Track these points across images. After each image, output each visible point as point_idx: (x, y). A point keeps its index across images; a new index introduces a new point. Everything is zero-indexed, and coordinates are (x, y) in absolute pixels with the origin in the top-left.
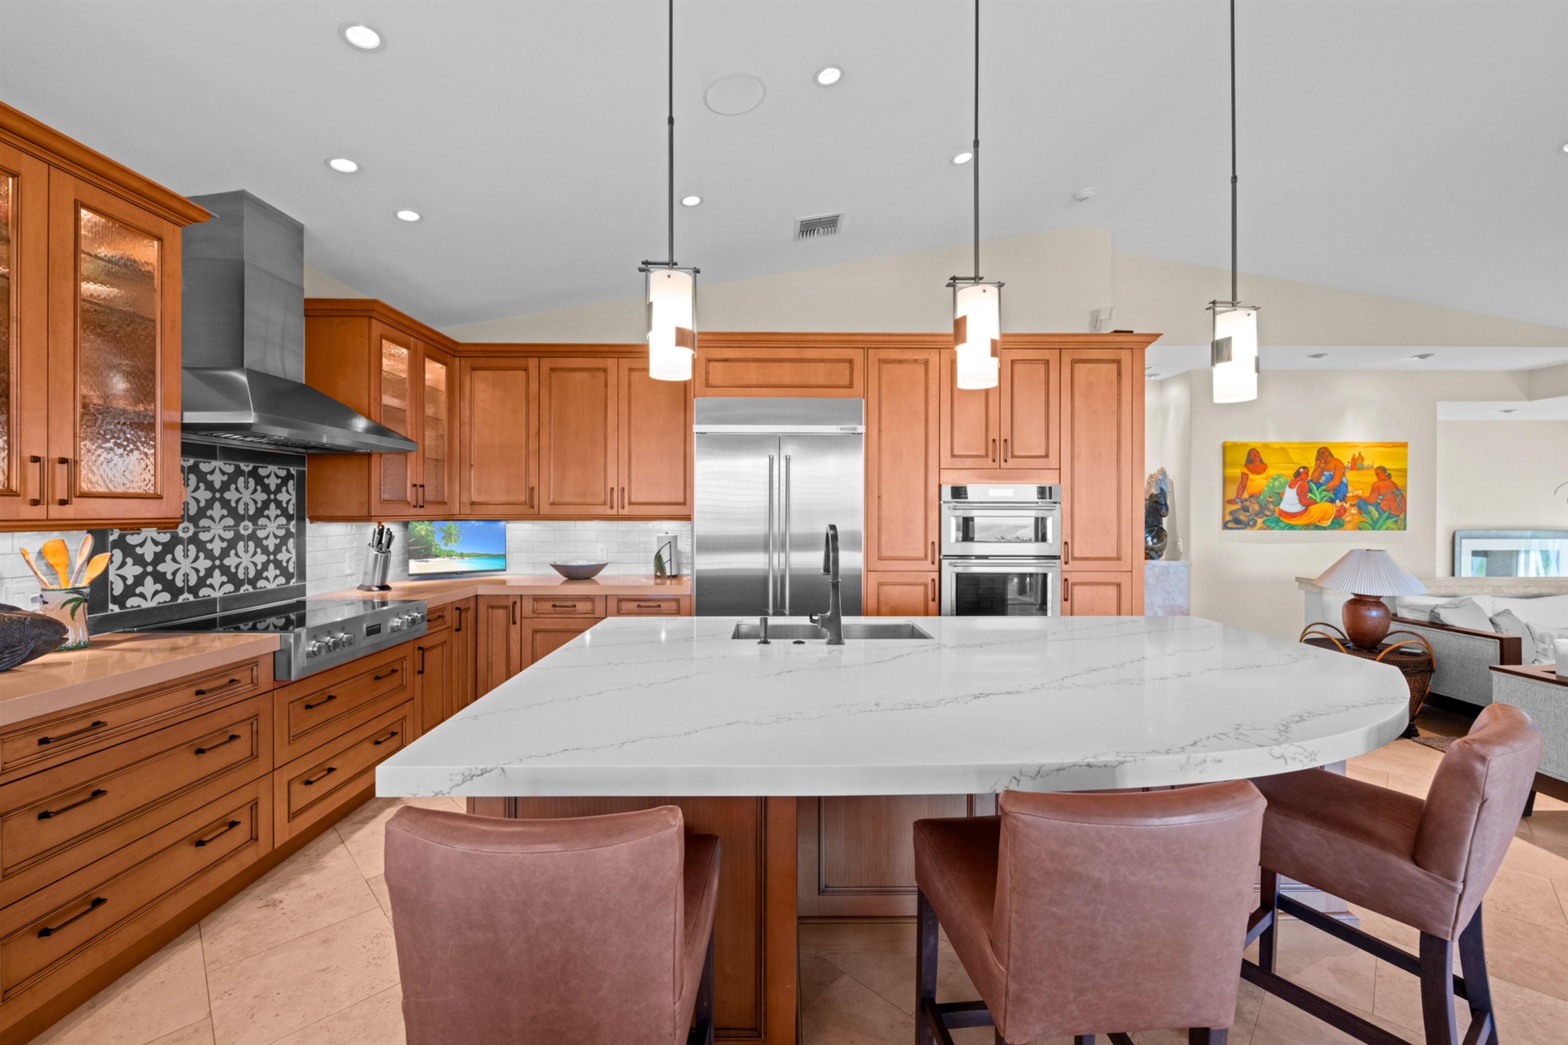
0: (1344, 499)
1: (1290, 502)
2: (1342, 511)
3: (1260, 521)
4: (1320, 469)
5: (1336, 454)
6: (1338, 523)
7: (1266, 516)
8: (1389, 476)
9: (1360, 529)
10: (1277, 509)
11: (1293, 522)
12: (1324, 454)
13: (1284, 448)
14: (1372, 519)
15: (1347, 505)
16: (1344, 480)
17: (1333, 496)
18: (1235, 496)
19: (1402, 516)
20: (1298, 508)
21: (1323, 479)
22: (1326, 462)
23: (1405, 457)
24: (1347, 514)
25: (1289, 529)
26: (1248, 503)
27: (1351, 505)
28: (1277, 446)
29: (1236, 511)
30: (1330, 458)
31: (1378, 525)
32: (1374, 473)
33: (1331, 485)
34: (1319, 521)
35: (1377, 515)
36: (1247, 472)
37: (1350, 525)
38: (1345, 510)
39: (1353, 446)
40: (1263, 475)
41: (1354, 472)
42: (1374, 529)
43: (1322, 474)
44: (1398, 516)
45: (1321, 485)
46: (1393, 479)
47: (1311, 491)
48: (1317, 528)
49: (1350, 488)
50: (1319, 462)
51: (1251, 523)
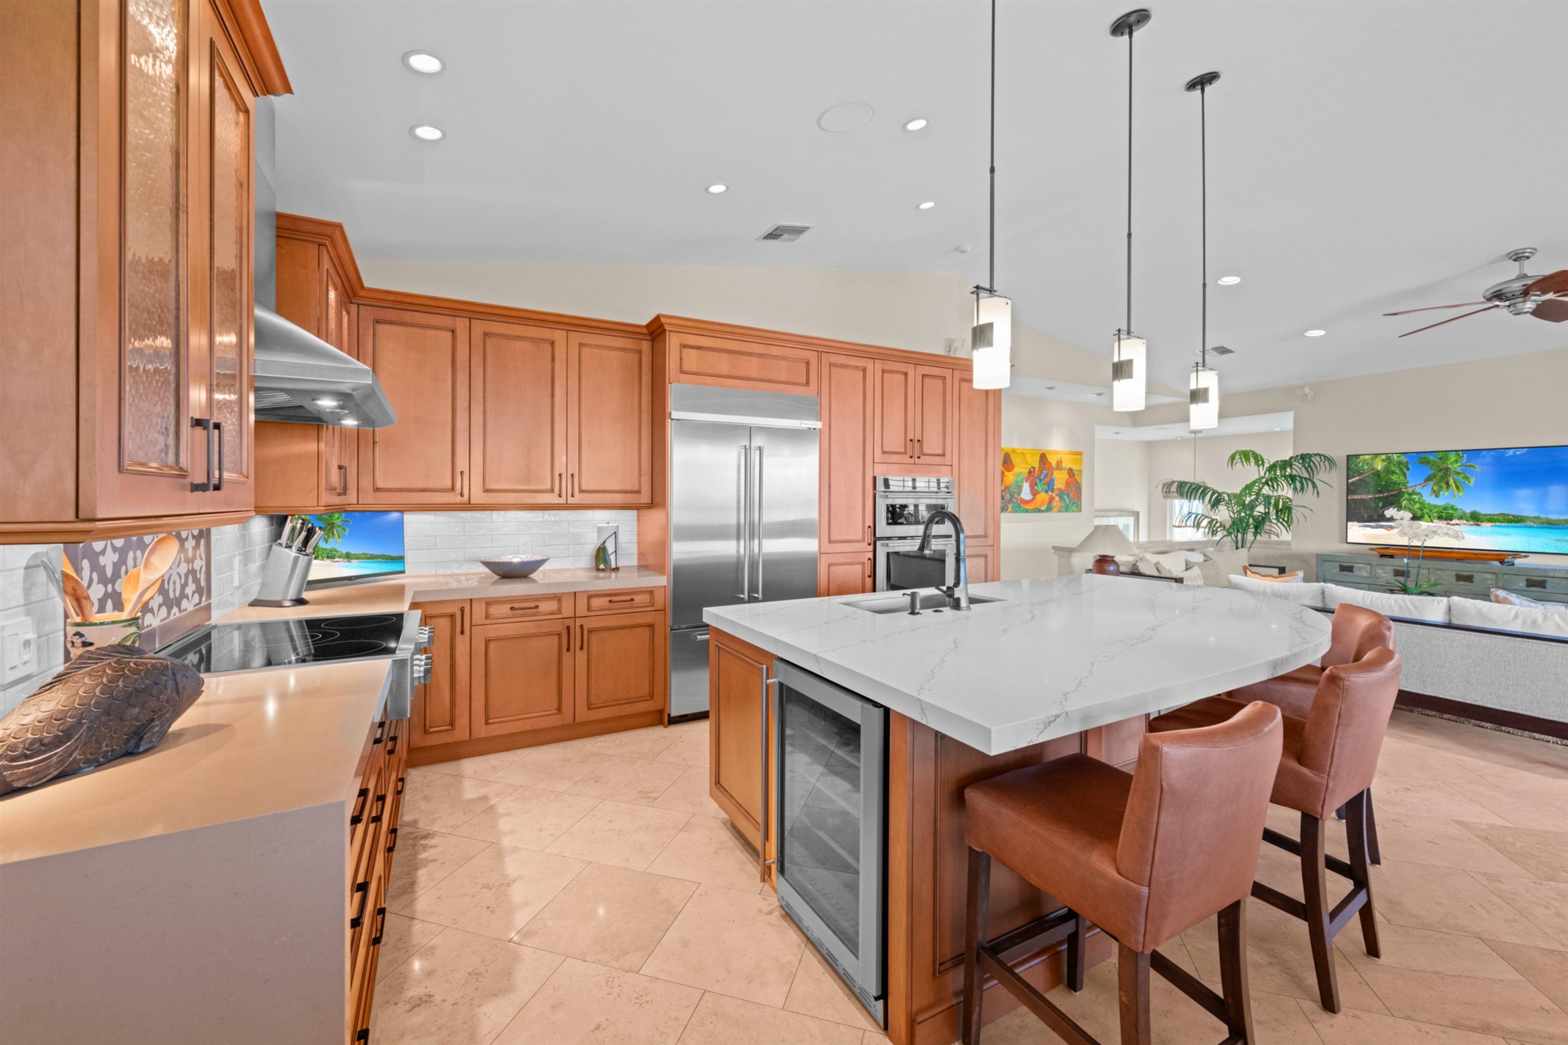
0: (1052, 490)
1: (1026, 491)
2: (1052, 499)
3: (1011, 506)
4: (1040, 469)
5: (1049, 458)
6: (1050, 507)
7: (1014, 502)
8: (1074, 475)
9: (1060, 511)
10: (1019, 497)
11: (1027, 507)
12: (1043, 458)
13: (1023, 453)
14: (1067, 505)
15: (1054, 495)
16: (1053, 477)
17: (1047, 489)
20: (1030, 497)
21: (1042, 477)
22: (1044, 464)
23: (1080, 462)
24: (1054, 501)
25: (1026, 512)
26: (1004, 493)
27: (1056, 495)
28: (1020, 451)
30: (1046, 460)
31: (1069, 509)
32: (1066, 472)
33: (1047, 480)
34: (1041, 506)
35: (1068, 501)
36: (1003, 470)
37: (1056, 509)
38: (1054, 498)
39: (1058, 452)
40: (1012, 473)
41: (1057, 472)
42: (1067, 511)
43: (1042, 472)
44: (1078, 502)
45: (1042, 480)
46: (1076, 477)
47: (1036, 484)
48: (1039, 511)
49: (1056, 483)
50: (1040, 464)
51: (1006, 508)
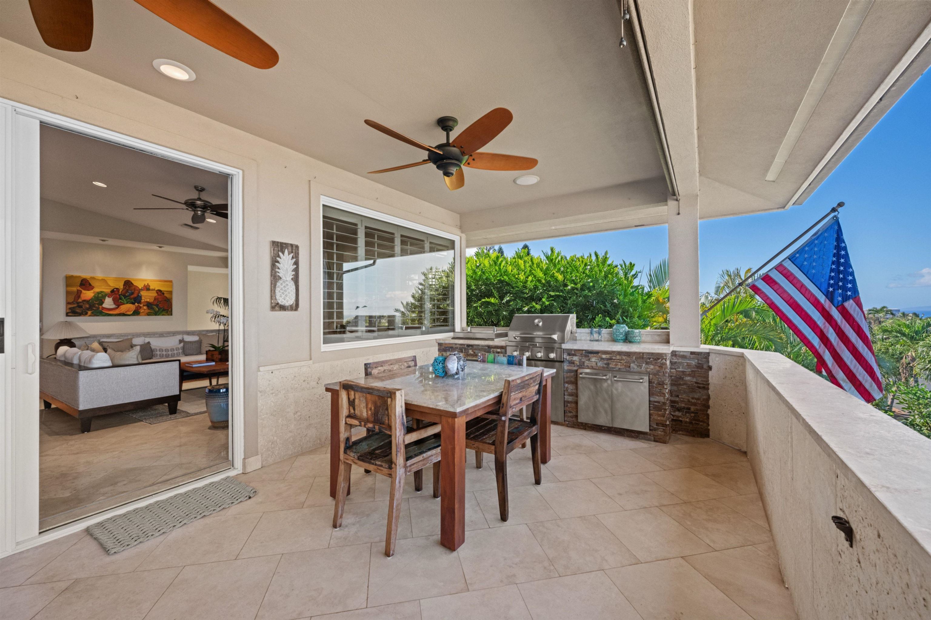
0: (139, 302)
1: (108, 303)
2: (139, 308)
3: (89, 313)
4: (125, 290)
5: (135, 283)
6: (136, 313)
7: (94, 310)
8: (163, 294)
9: (148, 315)
10: (100, 307)
11: (110, 313)
12: (128, 284)
13: (104, 279)
14: (155, 311)
16: (140, 295)
17: (134, 302)
18: (72, 301)
19: (170, 310)
20: (114, 306)
21: (127, 294)
22: (129, 287)
24: (141, 309)
25: (108, 316)
26: (81, 304)
28: (100, 278)
29: (74, 308)
30: (131, 285)
31: (158, 314)
32: (155, 292)
33: (132, 296)
34: (126, 312)
35: (157, 309)
36: (81, 289)
37: (143, 314)
38: (140, 307)
39: (145, 280)
40: (91, 291)
41: (145, 291)
42: (155, 315)
43: (127, 291)
44: (168, 310)
45: (127, 296)
46: (165, 295)
47: (121, 299)
48: (124, 315)
49: (143, 298)
50: (125, 287)
51: (84, 313)
